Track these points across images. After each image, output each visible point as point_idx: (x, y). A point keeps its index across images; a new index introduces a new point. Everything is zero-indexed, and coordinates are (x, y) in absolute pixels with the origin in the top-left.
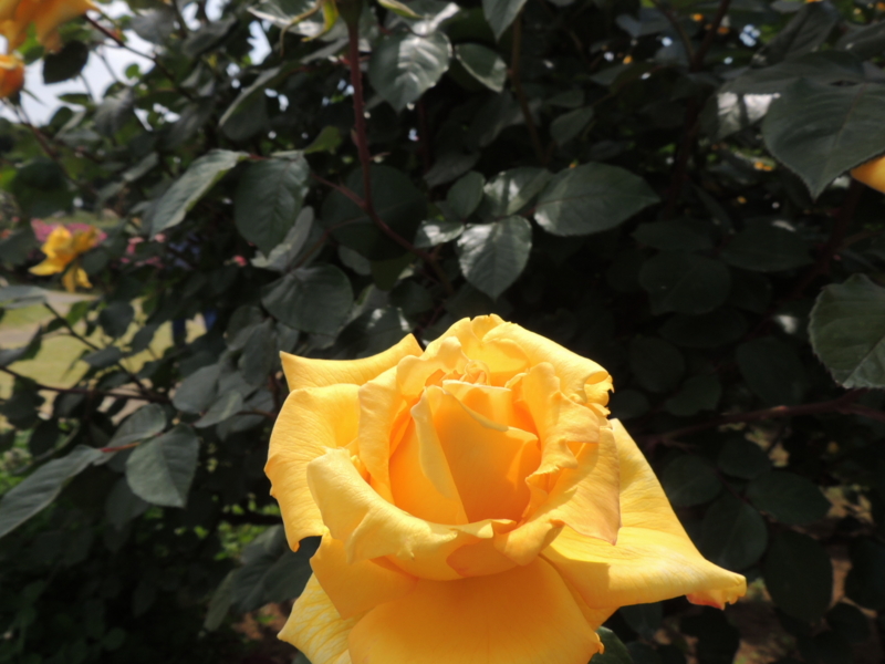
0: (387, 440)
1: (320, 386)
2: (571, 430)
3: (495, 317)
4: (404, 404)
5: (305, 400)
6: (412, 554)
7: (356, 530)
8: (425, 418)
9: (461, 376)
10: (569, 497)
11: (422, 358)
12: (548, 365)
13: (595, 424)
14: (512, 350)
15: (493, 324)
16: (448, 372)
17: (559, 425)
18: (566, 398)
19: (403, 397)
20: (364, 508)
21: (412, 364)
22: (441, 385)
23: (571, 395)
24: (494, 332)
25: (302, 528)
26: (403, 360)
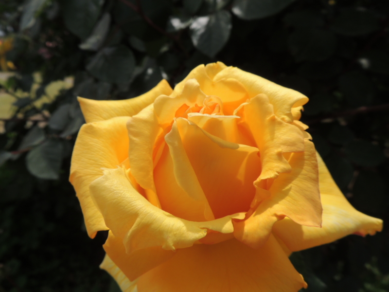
0: (151, 158)
1: (105, 119)
2: (285, 143)
3: (220, 64)
4: (161, 131)
5: (92, 132)
6: (174, 248)
7: (131, 231)
8: (176, 143)
9: (201, 108)
10: (285, 194)
11: (171, 96)
12: (264, 96)
13: (301, 137)
14: (235, 86)
15: (219, 69)
16: (191, 105)
17: (275, 140)
18: (279, 119)
19: (160, 126)
20: (135, 215)
21: (164, 102)
22: (186, 117)
23: (281, 117)
24: (220, 74)
25: (94, 225)
26: (157, 99)
